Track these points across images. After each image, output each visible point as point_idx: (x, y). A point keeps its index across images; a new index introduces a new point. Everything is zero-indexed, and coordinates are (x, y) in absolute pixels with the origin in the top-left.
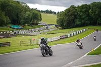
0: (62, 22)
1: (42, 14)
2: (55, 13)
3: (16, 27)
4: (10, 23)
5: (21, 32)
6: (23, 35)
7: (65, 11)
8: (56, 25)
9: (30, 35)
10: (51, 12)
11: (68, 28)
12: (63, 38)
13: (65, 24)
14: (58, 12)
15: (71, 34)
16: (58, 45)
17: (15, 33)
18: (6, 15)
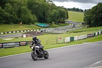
0: (89, 20)
1: (69, 12)
2: (82, 11)
3: (42, 26)
4: (37, 21)
5: (48, 30)
6: (50, 33)
7: (93, 8)
8: (83, 24)
9: (57, 34)
10: (77, 10)
11: (95, 26)
12: (91, 37)
13: (92, 22)
14: (86, 10)
15: (98, 33)
16: (85, 43)
17: (42, 31)
18: (32, 14)
